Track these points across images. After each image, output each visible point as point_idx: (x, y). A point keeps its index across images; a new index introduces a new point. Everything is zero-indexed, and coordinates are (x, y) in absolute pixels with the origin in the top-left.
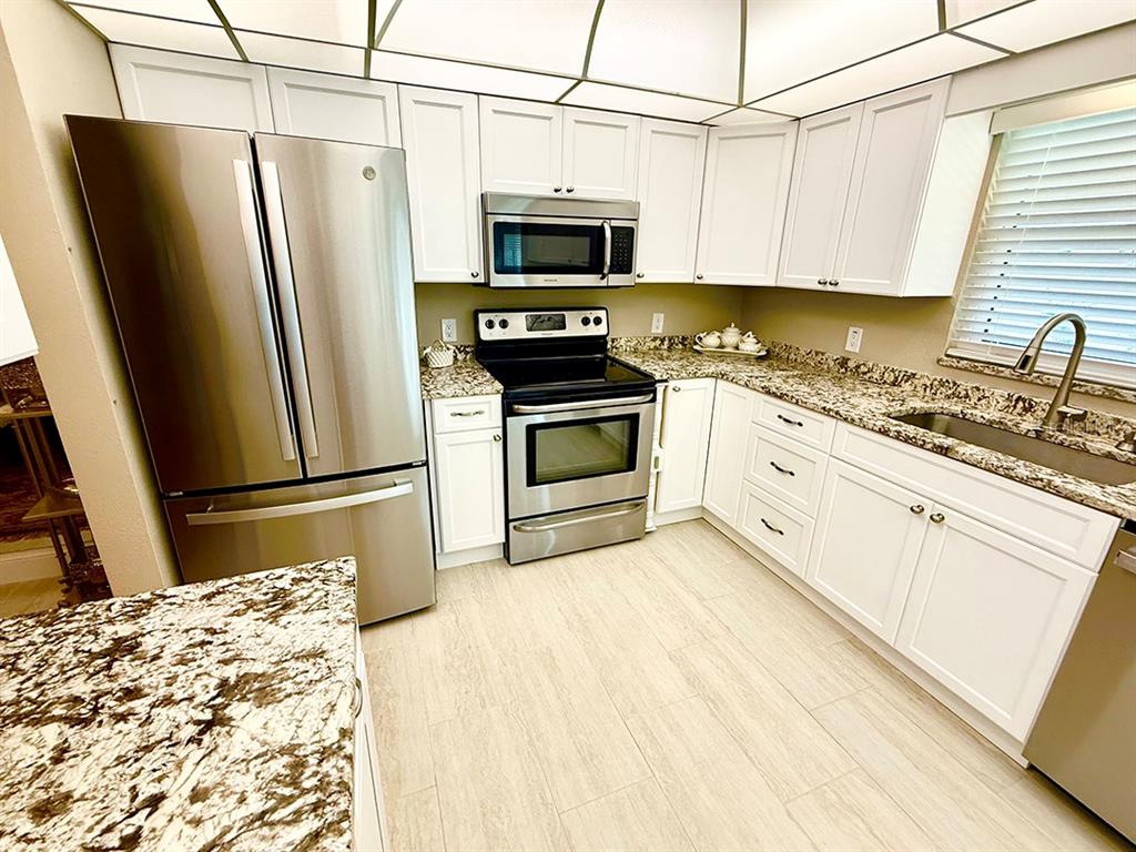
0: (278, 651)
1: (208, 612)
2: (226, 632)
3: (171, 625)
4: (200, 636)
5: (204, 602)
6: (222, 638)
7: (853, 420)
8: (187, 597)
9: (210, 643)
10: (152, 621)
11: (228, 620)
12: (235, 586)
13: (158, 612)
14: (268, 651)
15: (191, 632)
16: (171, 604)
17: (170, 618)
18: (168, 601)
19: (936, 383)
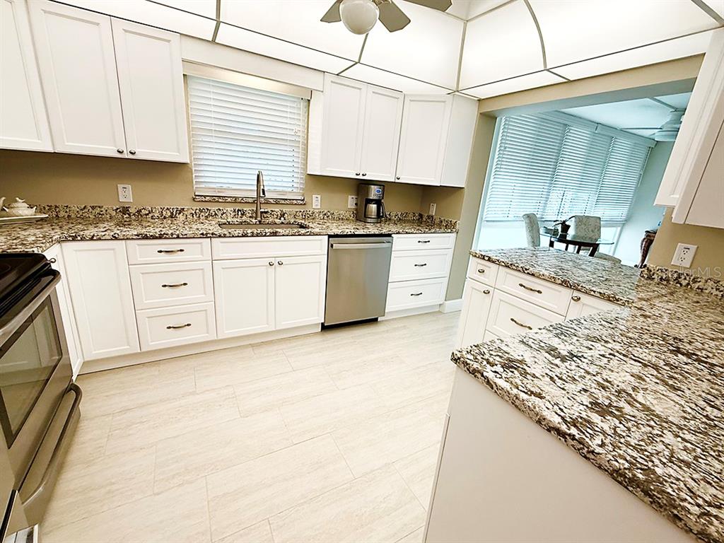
0: (534, 353)
1: (546, 388)
2: (546, 374)
3: (569, 399)
4: (559, 382)
5: (544, 395)
6: (550, 373)
7: (225, 235)
8: (550, 407)
9: (556, 376)
10: (578, 410)
11: (541, 377)
12: (520, 388)
13: (572, 412)
14: (537, 356)
15: (562, 387)
16: (562, 410)
17: (568, 403)
18: (562, 414)
19: (197, 211)
